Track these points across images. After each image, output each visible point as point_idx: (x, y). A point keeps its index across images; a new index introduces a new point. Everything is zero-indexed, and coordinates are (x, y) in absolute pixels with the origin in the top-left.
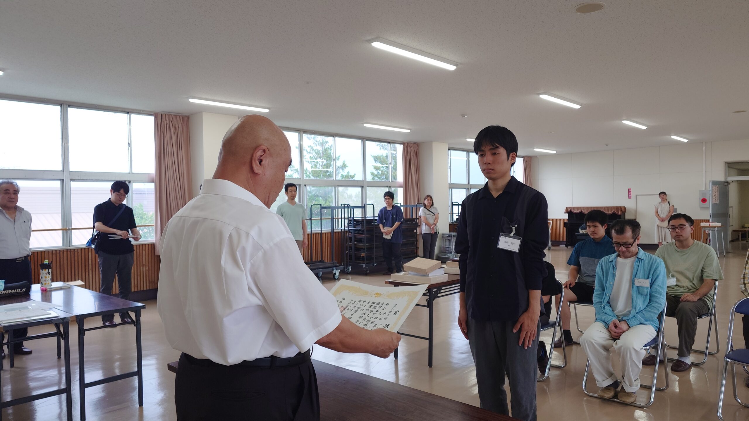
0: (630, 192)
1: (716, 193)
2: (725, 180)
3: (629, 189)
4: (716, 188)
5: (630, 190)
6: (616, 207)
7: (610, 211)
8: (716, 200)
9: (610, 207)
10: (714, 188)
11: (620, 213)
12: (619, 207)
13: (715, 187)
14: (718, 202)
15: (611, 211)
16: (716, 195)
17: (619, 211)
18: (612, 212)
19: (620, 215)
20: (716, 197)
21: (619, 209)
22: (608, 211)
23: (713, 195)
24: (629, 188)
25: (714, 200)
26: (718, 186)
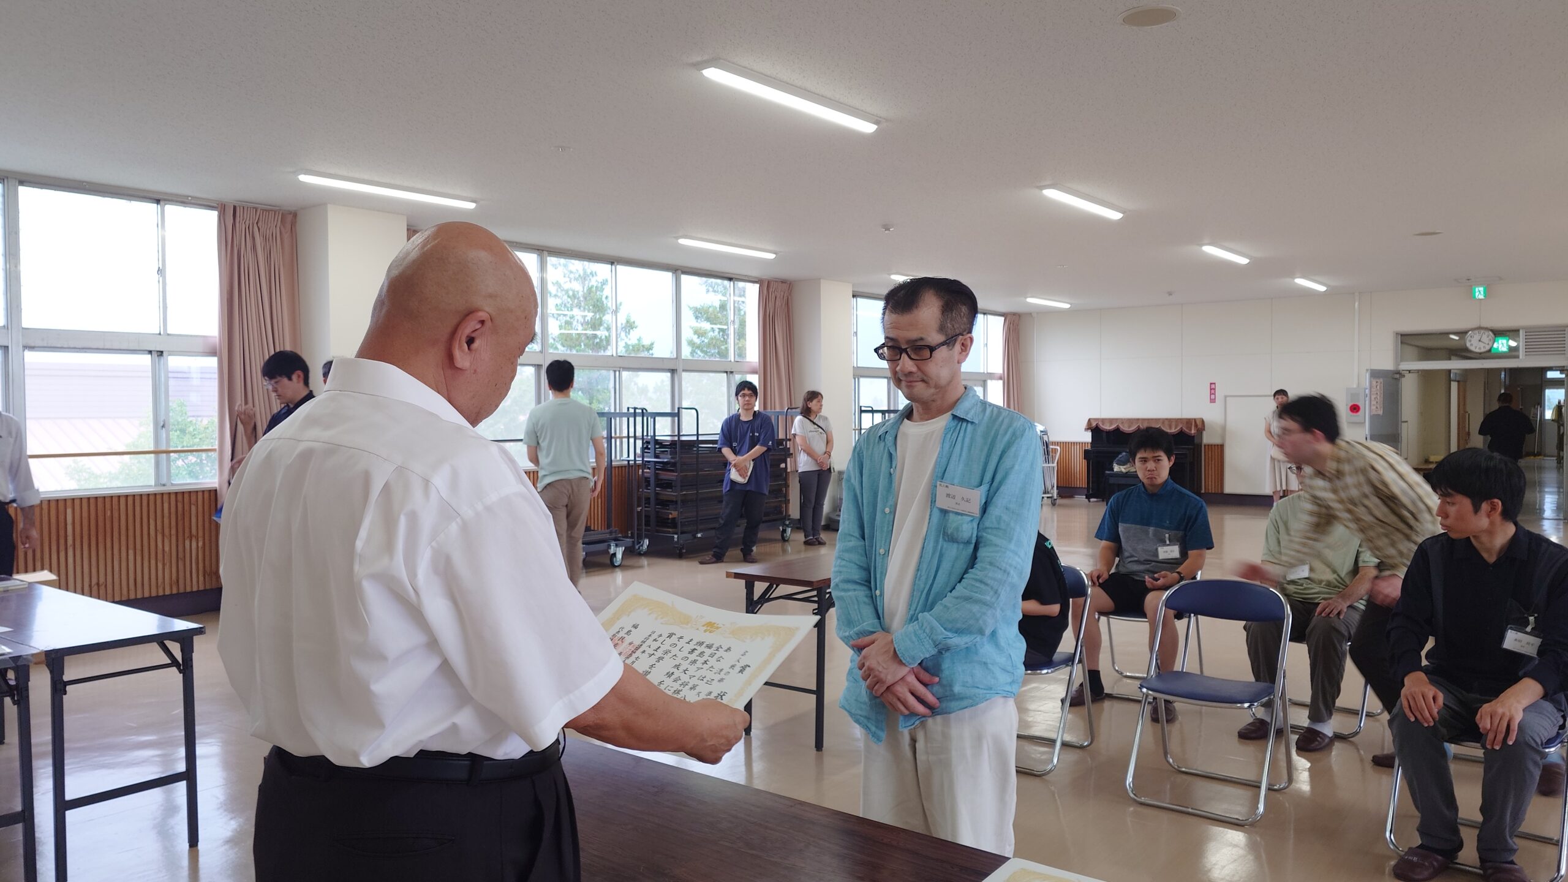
0: (1213, 389)
1: (1377, 394)
2: (1395, 369)
3: (1211, 384)
4: (1379, 384)
5: (1213, 386)
6: (1187, 419)
8: (1377, 408)
9: (1173, 419)
10: (1374, 383)
11: (1193, 432)
12: (1192, 419)
13: (1377, 382)
14: (1381, 412)
16: (1378, 397)
17: (1191, 428)
18: (1178, 428)
19: (1191, 435)
20: (1377, 402)
21: (1192, 424)
23: (1373, 397)
24: (1211, 382)
26: (1381, 380)
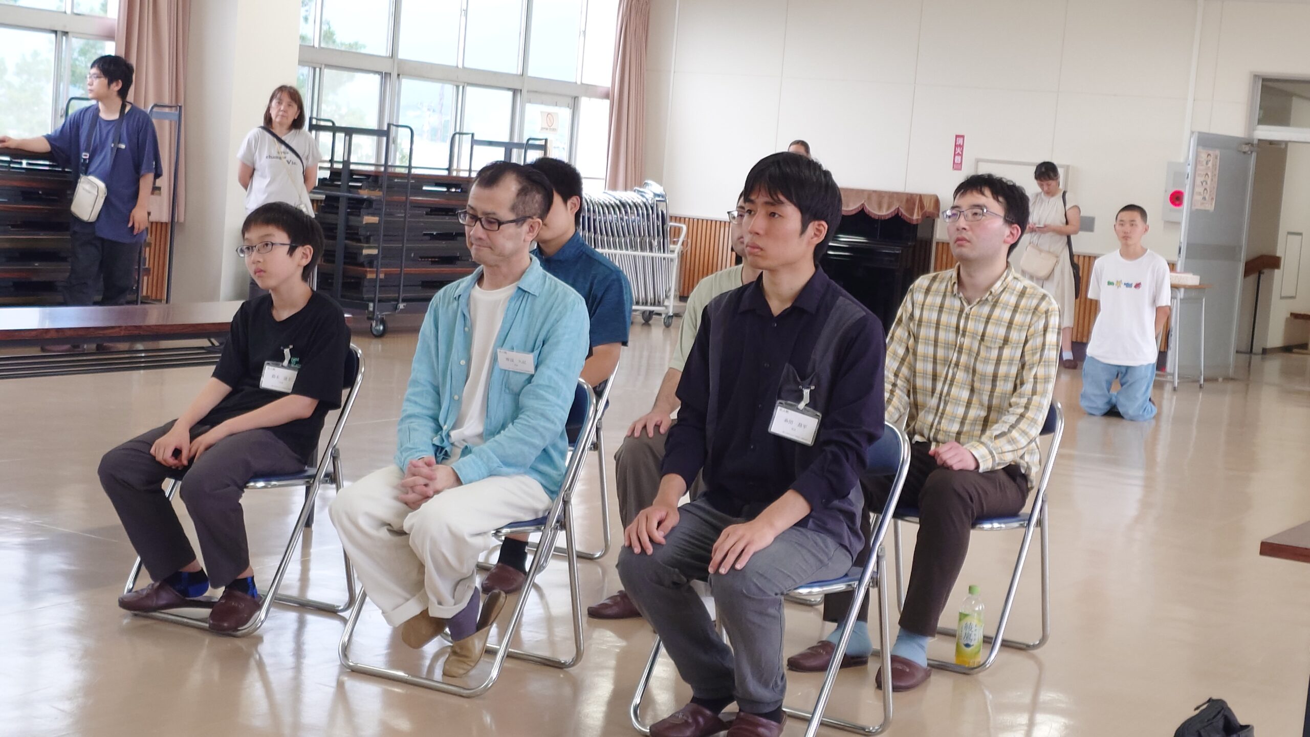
0: (959, 148)
1: (1207, 174)
2: (1246, 137)
3: (957, 136)
4: (1212, 159)
5: (960, 141)
6: (908, 194)
7: (885, 206)
8: (1204, 198)
9: (886, 192)
10: (1204, 156)
11: (915, 217)
12: (917, 195)
13: (1209, 155)
14: (1210, 207)
15: (889, 208)
16: (1209, 182)
17: (913, 209)
18: (892, 209)
19: (915, 223)
20: (1205, 189)
21: (914, 204)
22: (880, 207)
23: (1199, 180)
24: (958, 134)
25: (1201, 197)
26: (1218, 152)
